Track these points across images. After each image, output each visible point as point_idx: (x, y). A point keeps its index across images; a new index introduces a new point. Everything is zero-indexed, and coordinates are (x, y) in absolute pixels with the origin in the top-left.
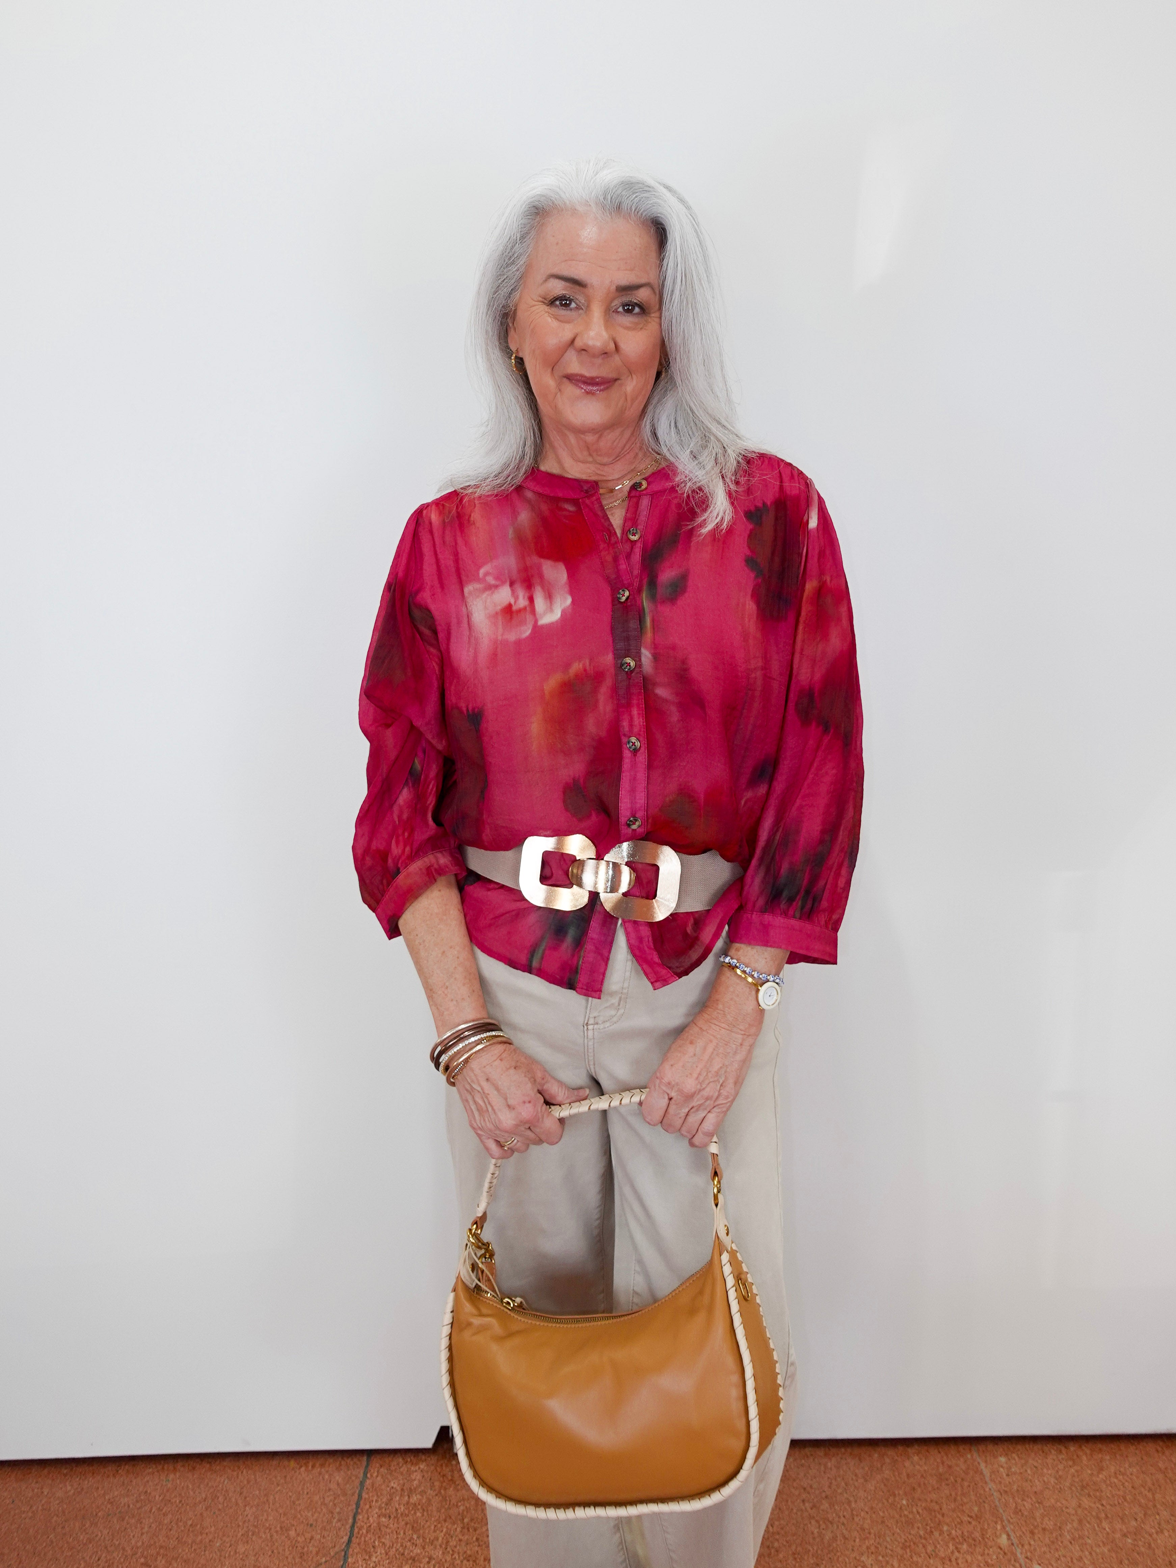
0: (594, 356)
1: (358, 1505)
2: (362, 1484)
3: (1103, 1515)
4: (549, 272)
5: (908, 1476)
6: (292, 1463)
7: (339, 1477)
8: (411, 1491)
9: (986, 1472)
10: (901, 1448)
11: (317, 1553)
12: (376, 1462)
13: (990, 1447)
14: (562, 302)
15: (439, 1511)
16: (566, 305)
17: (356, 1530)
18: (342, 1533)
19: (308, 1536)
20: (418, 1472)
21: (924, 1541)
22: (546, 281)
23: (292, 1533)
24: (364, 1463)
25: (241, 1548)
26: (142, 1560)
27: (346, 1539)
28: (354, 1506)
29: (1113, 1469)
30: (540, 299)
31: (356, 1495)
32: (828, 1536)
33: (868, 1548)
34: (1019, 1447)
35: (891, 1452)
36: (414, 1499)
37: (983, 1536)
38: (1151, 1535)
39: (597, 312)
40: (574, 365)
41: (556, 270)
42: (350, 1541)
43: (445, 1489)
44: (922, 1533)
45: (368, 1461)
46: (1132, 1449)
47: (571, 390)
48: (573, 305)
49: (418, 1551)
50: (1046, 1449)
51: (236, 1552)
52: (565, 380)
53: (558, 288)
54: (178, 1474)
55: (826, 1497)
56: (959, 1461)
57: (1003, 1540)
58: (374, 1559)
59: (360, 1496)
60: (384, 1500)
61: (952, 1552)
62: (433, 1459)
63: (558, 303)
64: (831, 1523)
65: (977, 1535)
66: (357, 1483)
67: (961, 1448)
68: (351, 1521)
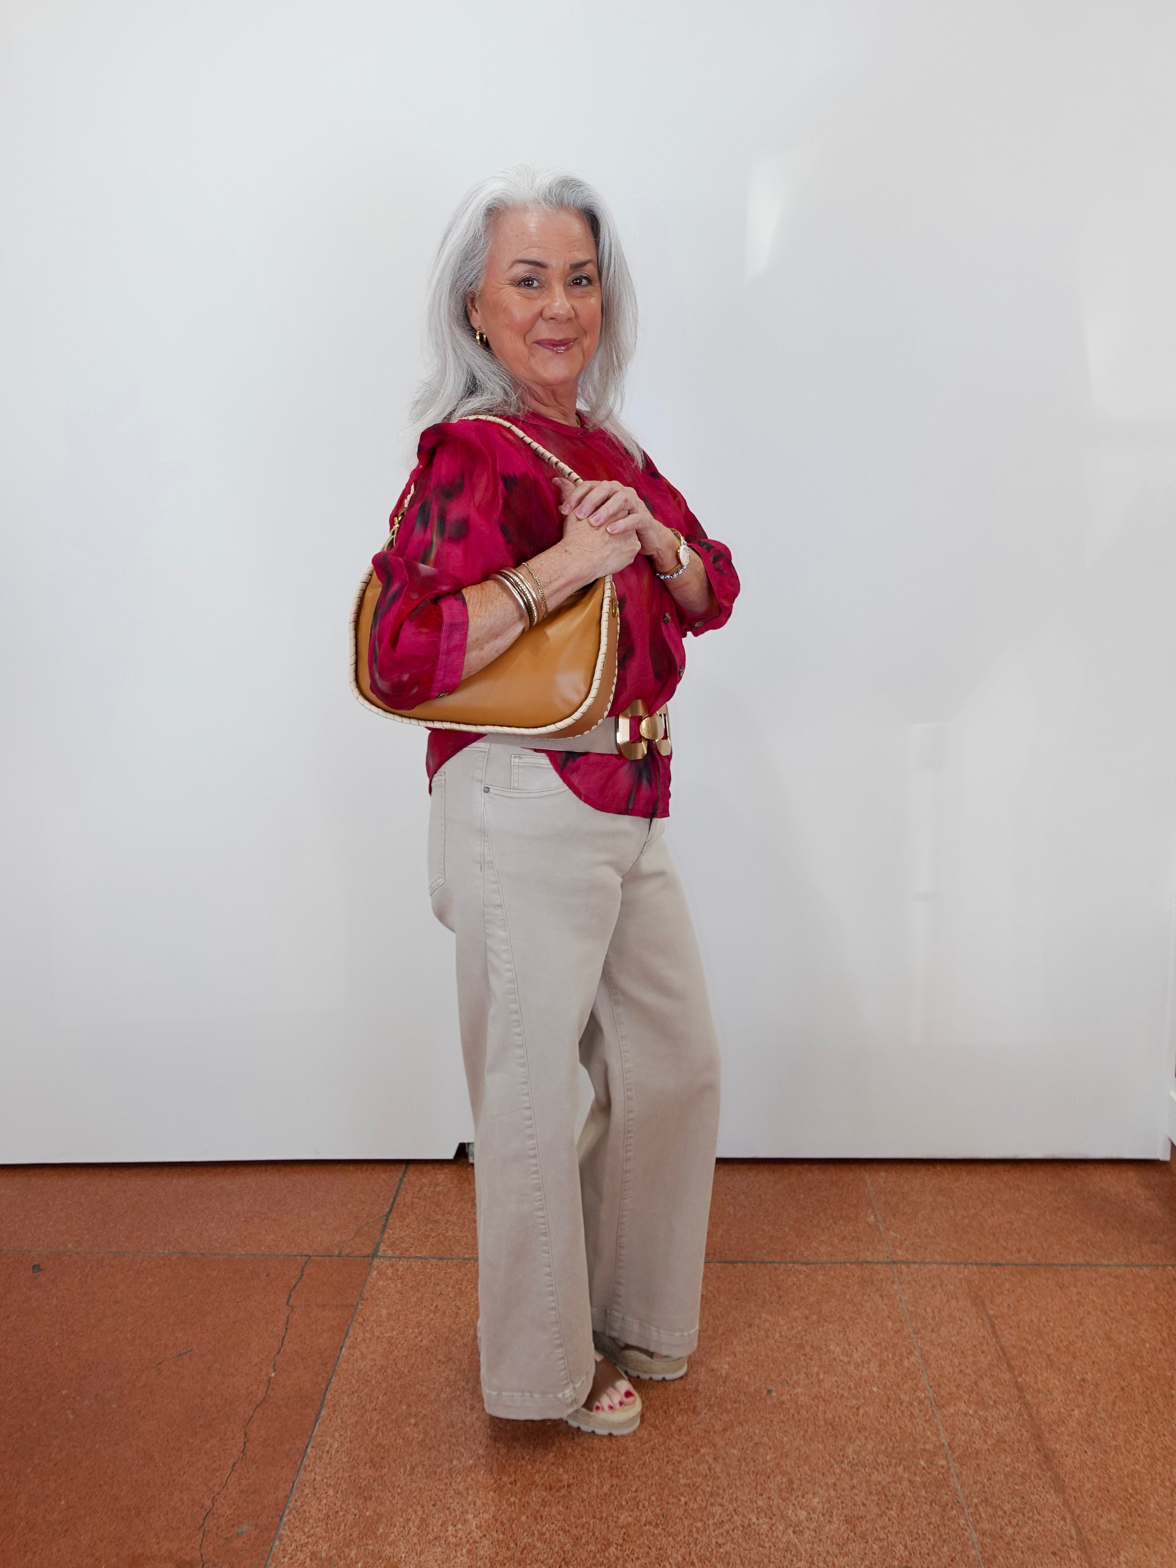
0: (561, 323)
1: (397, 1192)
2: (401, 1180)
3: (951, 1206)
4: (514, 259)
5: (808, 1182)
6: (351, 1168)
7: (384, 1176)
8: (436, 1185)
9: (869, 1182)
10: (806, 1166)
11: (367, 1216)
12: (412, 1168)
13: (875, 1166)
14: (525, 282)
15: (456, 1195)
16: (529, 285)
17: (395, 1205)
18: (385, 1206)
19: (361, 1207)
20: (442, 1176)
21: (811, 1218)
22: (512, 266)
23: (350, 1206)
24: (403, 1169)
25: (313, 1214)
26: (243, 1219)
27: (387, 1210)
28: (395, 1192)
29: (966, 1180)
30: (508, 282)
31: (397, 1186)
32: (740, 1214)
33: (769, 1221)
34: (898, 1167)
35: (798, 1168)
36: (439, 1189)
37: (856, 1217)
38: (984, 1219)
39: (558, 289)
40: (544, 331)
41: (520, 257)
42: (390, 1211)
43: (462, 1184)
44: (811, 1213)
45: (406, 1168)
46: (985, 1169)
47: (544, 353)
48: (536, 284)
49: (439, 1217)
50: (918, 1168)
51: (309, 1216)
52: (535, 345)
53: (521, 270)
54: (268, 1173)
55: (744, 1193)
56: (848, 1175)
57: (871, 1219)
58: (407, 1221)
59: (399, 1187)
60: (417, 1189)
61: (831, 1225)
62: (454, 1167)
63: (523, 283)
64: (744, 1207)
65: (852, 1216)
66: (398, 1179)
67: (853, 1167)
68: (392, 1200)
